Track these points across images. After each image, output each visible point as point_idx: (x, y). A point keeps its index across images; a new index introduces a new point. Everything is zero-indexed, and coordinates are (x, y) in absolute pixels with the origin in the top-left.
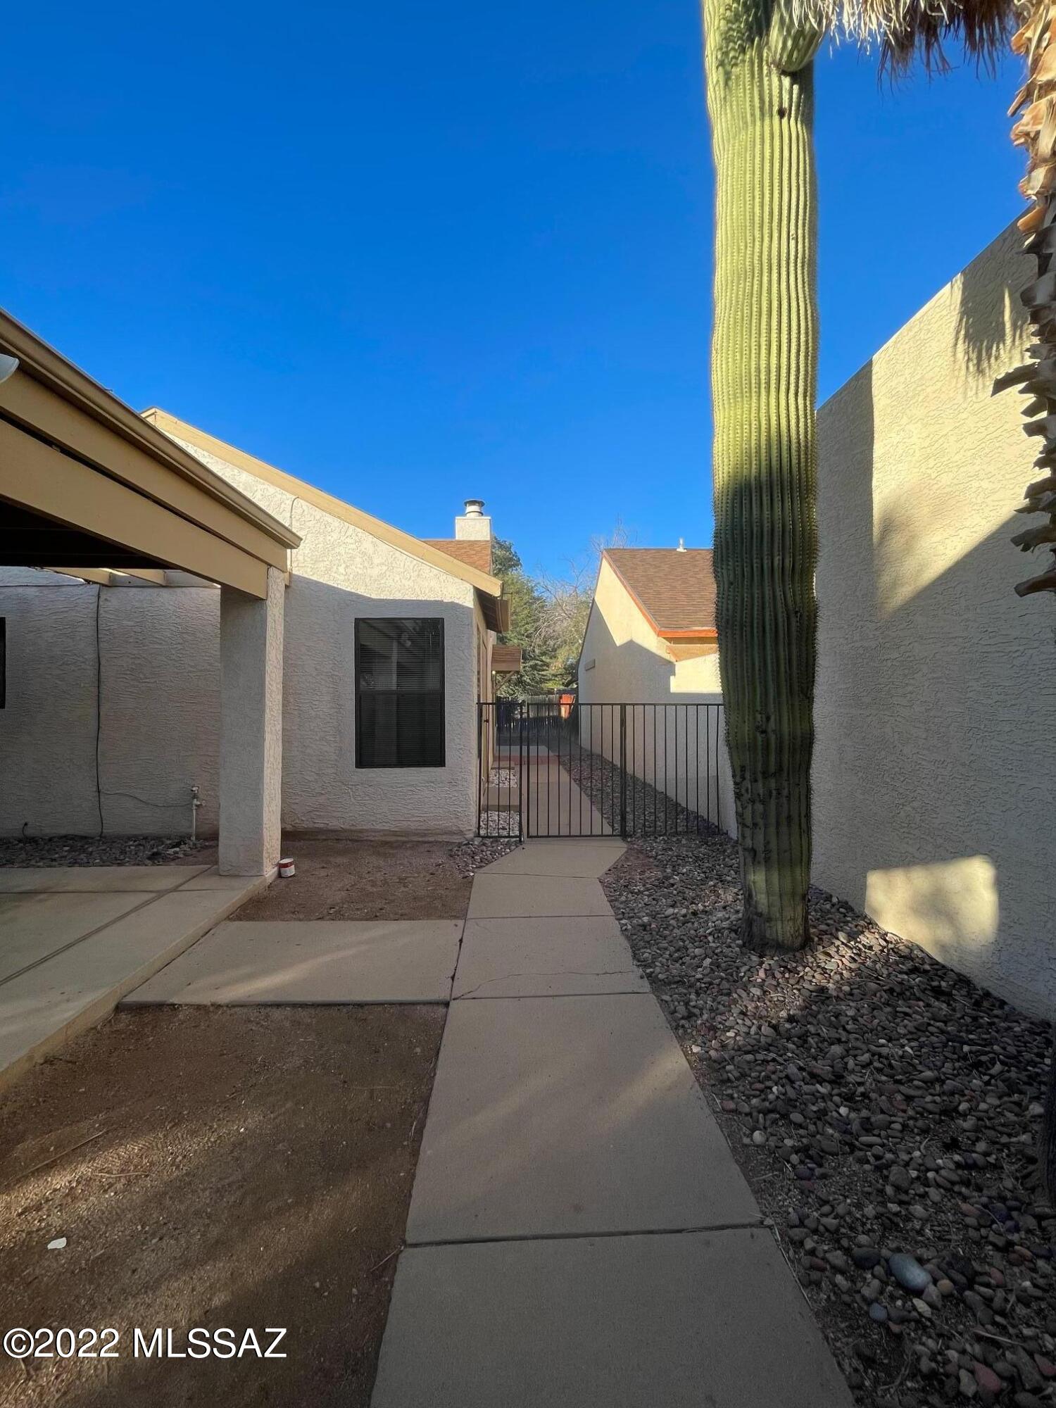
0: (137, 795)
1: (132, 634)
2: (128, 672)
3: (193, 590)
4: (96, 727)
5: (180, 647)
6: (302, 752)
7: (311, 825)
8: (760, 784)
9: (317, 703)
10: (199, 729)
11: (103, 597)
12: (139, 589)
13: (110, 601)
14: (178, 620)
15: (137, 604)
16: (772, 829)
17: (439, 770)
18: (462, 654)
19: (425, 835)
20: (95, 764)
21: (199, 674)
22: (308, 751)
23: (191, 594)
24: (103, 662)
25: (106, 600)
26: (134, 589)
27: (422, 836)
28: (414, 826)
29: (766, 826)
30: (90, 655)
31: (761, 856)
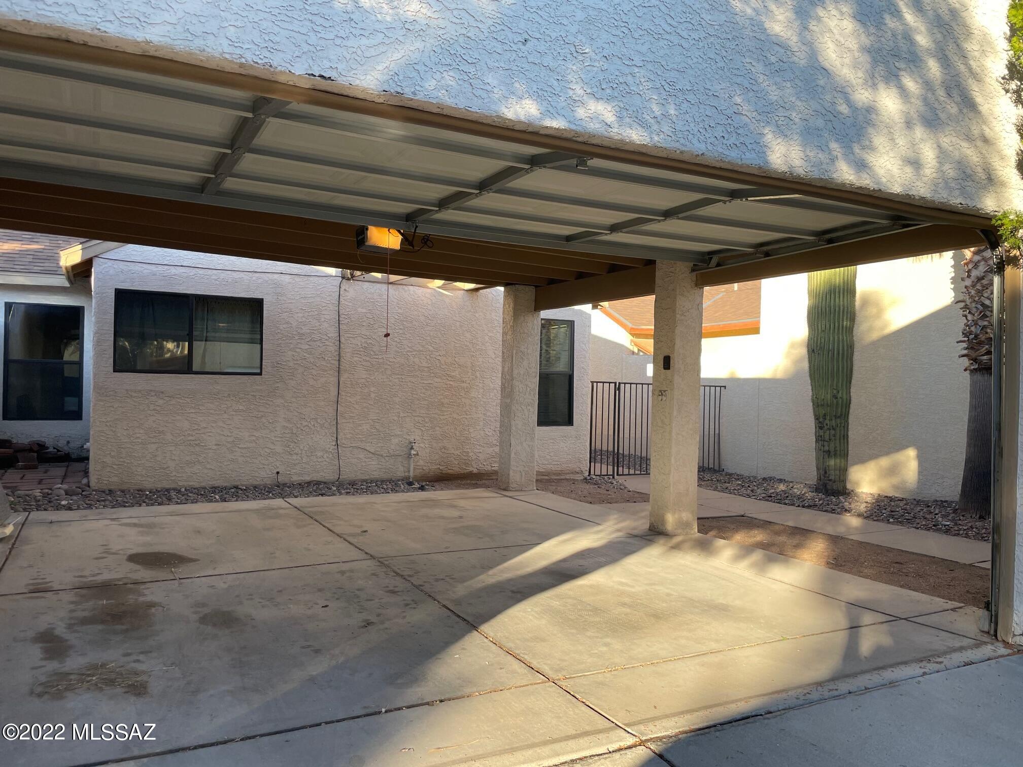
0: (366, 448)
1: (365, 319)
2: (361, 349)
3: (411, 288)
4: (337, 393)
5: (401, 332)
6: (484, 414)
7: (489, 468)
8: (834, 421)
9: (494, 378)
10: (414, 396)
11: (343, 288)
12: (372, 284)
13: (348, 291)
14: (400, 311)
15: (370, 296)
16: (838, 441)
17: (570, 428)
18: (584, 347)
19: (560, 474)
20: (335, 423)
21: (414, 353)
22: (489, 414)
23: (409, 290)
24: (342, 340)
25: (345, 290)
26: (366, 283)
27: (558, 476)
28: (554, 468)
29: (835, 440)
30: (333, 334)
31: (832, 453)
